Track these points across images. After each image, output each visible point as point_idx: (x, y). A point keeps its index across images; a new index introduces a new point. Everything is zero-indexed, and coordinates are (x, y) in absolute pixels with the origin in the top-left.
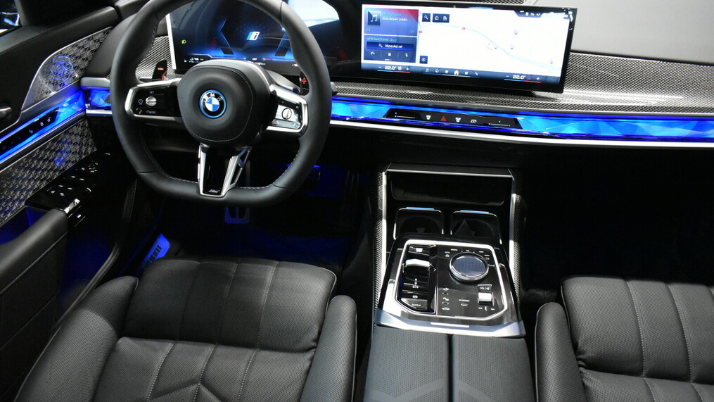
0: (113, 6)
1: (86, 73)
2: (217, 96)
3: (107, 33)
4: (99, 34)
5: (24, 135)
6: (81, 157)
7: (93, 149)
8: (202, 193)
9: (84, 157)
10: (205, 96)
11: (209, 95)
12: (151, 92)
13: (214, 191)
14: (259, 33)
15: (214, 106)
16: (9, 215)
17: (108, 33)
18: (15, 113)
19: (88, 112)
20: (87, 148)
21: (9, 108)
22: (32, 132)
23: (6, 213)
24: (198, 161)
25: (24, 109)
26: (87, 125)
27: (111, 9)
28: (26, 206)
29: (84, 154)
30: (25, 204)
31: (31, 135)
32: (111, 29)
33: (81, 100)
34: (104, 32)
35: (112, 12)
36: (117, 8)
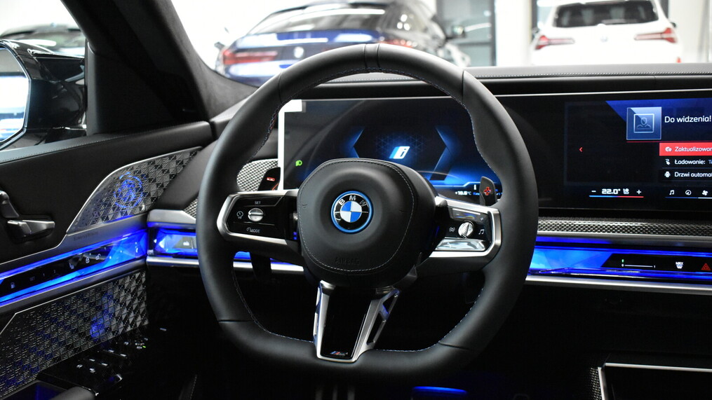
0: (207, 121)
1: (158, 204)
2: (359, 200)
3: (194, 154)
4: (183, 154)
5: (62, 268)
6: (125, 328)
7: (143, 321)
8: (319, 355)
9: (129, 329)
10: (339, 201)
11: (346, 199)
12: (257, 203)
13: (338, 353)
14: (408, 148)
15: (354, 214)
16: (11, 389)
17: (196, 154)
18: (58, 232)
19: (149, 259)
20: (136, 317)
21: (53, 222)
22: (72, 267)
23: (8, 384)
24: (315, 309)
25: (69, 232)
26: (144, 280)
27: (205, 124)
28: (38, 381)
29: (131, 325)
30: (37, 378)
31: (70, 271)
32: (200, 150)
33: (142, 243)
34: (191, 153)
35: (205, 127)
36: (213, 125)
